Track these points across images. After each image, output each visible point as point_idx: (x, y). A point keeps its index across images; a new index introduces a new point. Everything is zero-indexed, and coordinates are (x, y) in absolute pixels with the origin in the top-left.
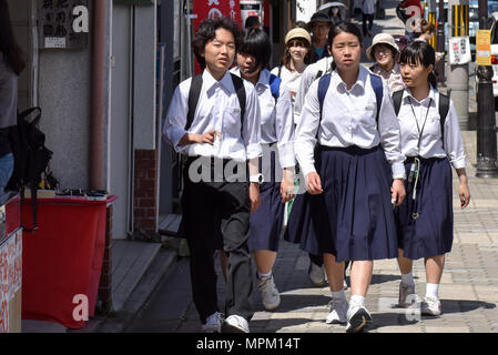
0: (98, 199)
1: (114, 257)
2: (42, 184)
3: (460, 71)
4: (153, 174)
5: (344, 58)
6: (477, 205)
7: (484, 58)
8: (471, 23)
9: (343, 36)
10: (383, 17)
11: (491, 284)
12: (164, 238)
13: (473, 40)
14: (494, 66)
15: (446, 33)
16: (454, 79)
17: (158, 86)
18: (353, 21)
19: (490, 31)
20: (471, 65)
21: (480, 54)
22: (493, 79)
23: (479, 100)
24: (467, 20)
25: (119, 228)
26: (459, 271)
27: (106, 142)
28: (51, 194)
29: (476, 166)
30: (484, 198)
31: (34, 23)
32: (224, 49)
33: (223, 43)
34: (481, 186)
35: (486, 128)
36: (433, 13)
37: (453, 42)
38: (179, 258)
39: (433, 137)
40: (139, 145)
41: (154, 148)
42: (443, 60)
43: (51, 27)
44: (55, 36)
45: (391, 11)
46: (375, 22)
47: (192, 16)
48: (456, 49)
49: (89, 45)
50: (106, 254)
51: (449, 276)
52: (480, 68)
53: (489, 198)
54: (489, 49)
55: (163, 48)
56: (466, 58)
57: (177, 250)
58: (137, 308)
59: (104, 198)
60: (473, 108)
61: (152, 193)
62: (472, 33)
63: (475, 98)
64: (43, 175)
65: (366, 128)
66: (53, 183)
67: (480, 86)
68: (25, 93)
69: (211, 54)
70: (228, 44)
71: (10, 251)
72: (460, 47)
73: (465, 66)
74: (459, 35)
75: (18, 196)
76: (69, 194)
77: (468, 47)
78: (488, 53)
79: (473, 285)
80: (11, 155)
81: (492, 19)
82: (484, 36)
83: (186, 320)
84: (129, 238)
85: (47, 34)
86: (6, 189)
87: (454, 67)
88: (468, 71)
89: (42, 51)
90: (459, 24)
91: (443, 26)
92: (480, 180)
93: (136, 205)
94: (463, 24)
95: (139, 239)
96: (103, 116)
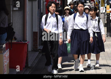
0: (25, 42)
1: (29, 55)
2: (13, 39)
3: (103, 14)
4: (37, 37)
6: (107, 43)
8: (105, 4)
10: (86, 3)
11: (110, 60)
12: (39, 51)
13: (106, 8)
14: (110, 13)
15: (100, 6)
16: (102, 16)
17: (38, 18)
20: (105, 13)
21: (107, 10)
22: (110, 16)
23: (107, 20)
24: (104, 3)
25: (30, 48)
26: (103, 57)
27: (27, 30)
28: (15, 41)
29: (106, 35)
30: (108, 41)
31: (11, 5)
32: (53, 8)
33: (53, 7)
35: (109, 26)
36: (97, 2)
37: (101, 8)
38: (43, 55)
40: (34, 31)
41: (37, 31)
42: (99, 12)
43: (15, 5)
45: (88, 2)
47: (45, 3)
48: (102, 9)
49: (23, 9)
50: (27, 54)
51: (101, 58)
52: (107, 13)
53: (110, 41)
54: (109, 9)
55: (39, 10)
56: (104, 11)
59: (27, 42)
60: (106, 22)
61: (37, 41)
62: (105, 6)
63: (106, 20)
64: (13, 37)
65: (84, 25)
66: (15, 39)
67: (107, 17)
68: (9, 20)
70: (54, 7)
71: (6, 54)
72: (103, 9)
73: (104, 13)
74: (103, 6)
75: (8, 42)
76: (19, 41)
77: (105, 9)
78: (109, 10)
79: (106, 60)
80: (6, 33)
81: (110, 3)
82: (108, 7)
84: (32, 51)
85: (14, 7)
86: (6, 41)
87: (101, 14)
88: (104, 14)
89: (13, 11)
91: (99, 4)
92: (108, 38)
93: (33, 44)
94: (103, 4)
95: (34, 51)
96: (26, 24)
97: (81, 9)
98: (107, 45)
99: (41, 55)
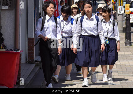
0: (17, 51)
1: (22, 68)
2: (1, 47)
3: (121, 16)
4: (33, 45)
5: (87, 11)
6: (125, 54)
7: (128, 12)
8: (124, 3)
9: (87, 5)
11: (129, 76)
12: (36, 63)
13: (124, 7)
14: (130, 14)
15: (117, 5)
16: (119, 18)
17: (35, 20)
18: (91, 2)
19: (129, 5)
20: (124, 14)
21: (126, 11)
22: (130, 18)
24: (123, 1)
25: (23, 60)
26: (120, 72)
28: (4, 50)
29: (125, 42)
30: (127, 51)
32: (52, 9)
34: (126, 48)
35: (128, 32)
38: (40, 68)
39: (111, 32)
40: (29, 36)
41: (34, 37)
42: (116, 13)
43: (4, 3)
44: (5, 5)
46: (97, 2)
47: (44, 0)
48: (120, 9)
49: (15, 8)
50: (20, 67)
52: (126, 15)
53: (129, 51)
54: (129, 10)
55: (36, 9)
56: (122, 12)
57: (40, 66)
58: (28, 82)
59: (19, 51)
60: (124, 26)
61: (33, 50)
62: (124, 5)
63: (125, 23)
64: (2, 45)
65: (94, 30)
66: (5, 47)
67: (126, 20)
69: (48, 11)
72: (121, 9)
73: (122, 14)
74: (121, 6)
76: (9, 50)
77: (123, 9)
79: (124, 76)
83: (42, 86)
84: (26, 63)
85: (3, 5)
87: (119, 15)
88: (123, 16)
89: (2, 10)
90: (121, 3)
91: (116, 3)
92: (127, 46)
93: (28, 53)
94: (122, 3)
95: (29, 63)
96: (19, 28)
97: (89, 10)
98: (126, 57)
99: (38, 68)
